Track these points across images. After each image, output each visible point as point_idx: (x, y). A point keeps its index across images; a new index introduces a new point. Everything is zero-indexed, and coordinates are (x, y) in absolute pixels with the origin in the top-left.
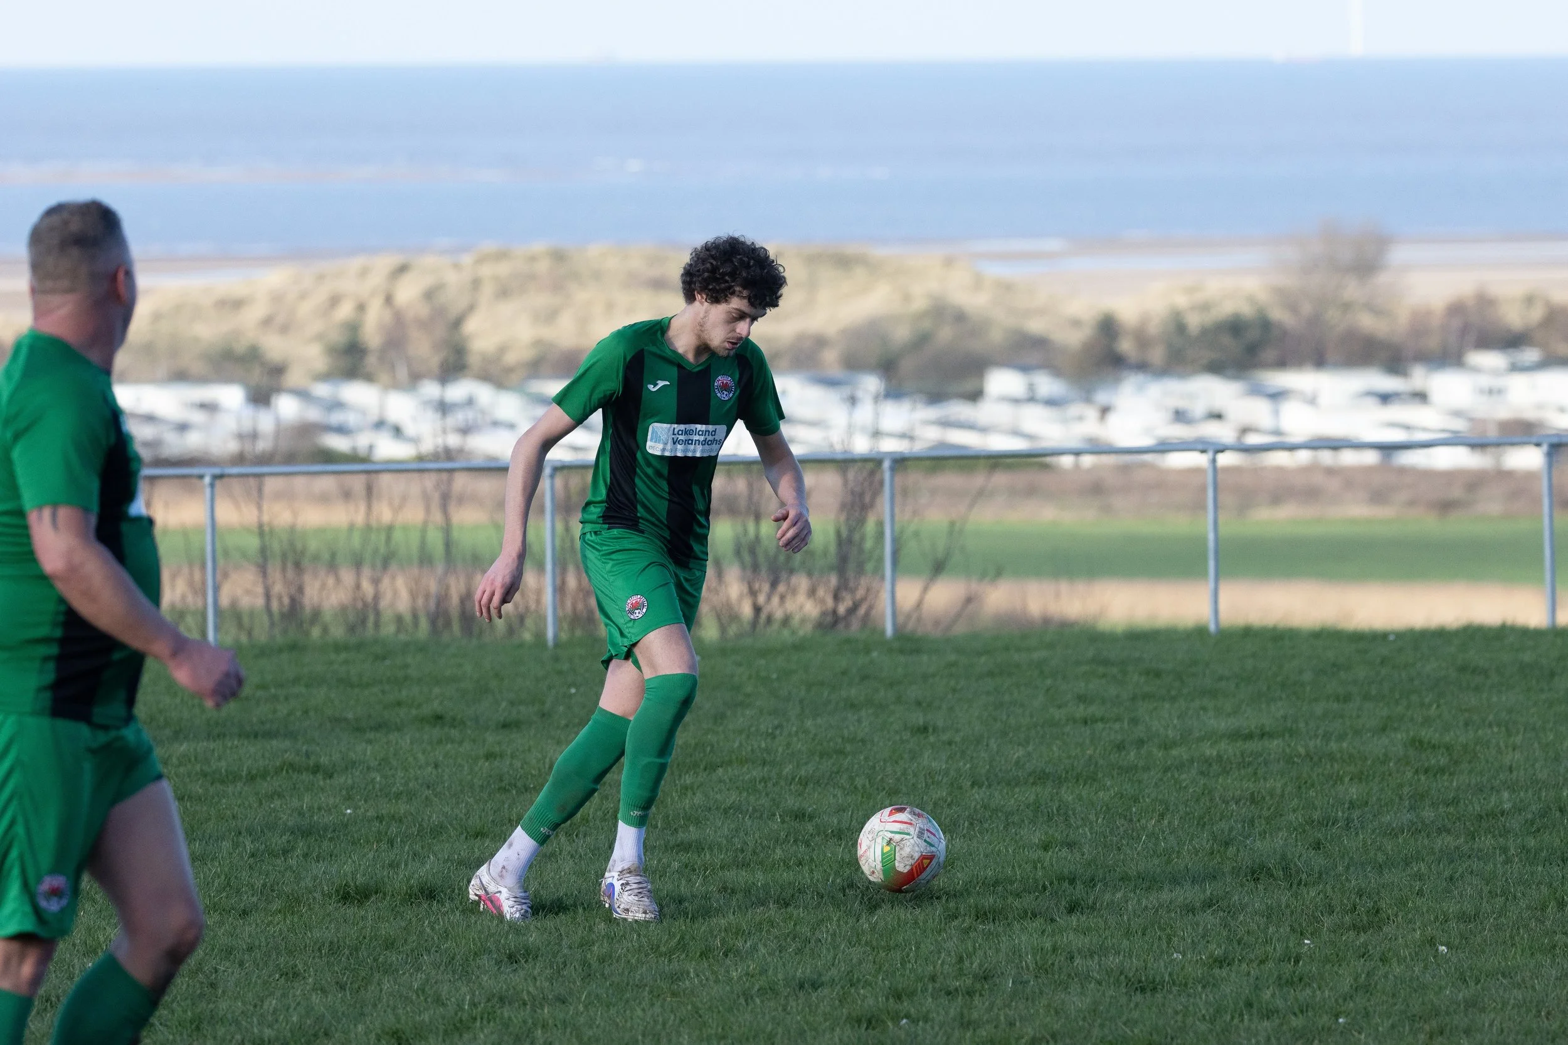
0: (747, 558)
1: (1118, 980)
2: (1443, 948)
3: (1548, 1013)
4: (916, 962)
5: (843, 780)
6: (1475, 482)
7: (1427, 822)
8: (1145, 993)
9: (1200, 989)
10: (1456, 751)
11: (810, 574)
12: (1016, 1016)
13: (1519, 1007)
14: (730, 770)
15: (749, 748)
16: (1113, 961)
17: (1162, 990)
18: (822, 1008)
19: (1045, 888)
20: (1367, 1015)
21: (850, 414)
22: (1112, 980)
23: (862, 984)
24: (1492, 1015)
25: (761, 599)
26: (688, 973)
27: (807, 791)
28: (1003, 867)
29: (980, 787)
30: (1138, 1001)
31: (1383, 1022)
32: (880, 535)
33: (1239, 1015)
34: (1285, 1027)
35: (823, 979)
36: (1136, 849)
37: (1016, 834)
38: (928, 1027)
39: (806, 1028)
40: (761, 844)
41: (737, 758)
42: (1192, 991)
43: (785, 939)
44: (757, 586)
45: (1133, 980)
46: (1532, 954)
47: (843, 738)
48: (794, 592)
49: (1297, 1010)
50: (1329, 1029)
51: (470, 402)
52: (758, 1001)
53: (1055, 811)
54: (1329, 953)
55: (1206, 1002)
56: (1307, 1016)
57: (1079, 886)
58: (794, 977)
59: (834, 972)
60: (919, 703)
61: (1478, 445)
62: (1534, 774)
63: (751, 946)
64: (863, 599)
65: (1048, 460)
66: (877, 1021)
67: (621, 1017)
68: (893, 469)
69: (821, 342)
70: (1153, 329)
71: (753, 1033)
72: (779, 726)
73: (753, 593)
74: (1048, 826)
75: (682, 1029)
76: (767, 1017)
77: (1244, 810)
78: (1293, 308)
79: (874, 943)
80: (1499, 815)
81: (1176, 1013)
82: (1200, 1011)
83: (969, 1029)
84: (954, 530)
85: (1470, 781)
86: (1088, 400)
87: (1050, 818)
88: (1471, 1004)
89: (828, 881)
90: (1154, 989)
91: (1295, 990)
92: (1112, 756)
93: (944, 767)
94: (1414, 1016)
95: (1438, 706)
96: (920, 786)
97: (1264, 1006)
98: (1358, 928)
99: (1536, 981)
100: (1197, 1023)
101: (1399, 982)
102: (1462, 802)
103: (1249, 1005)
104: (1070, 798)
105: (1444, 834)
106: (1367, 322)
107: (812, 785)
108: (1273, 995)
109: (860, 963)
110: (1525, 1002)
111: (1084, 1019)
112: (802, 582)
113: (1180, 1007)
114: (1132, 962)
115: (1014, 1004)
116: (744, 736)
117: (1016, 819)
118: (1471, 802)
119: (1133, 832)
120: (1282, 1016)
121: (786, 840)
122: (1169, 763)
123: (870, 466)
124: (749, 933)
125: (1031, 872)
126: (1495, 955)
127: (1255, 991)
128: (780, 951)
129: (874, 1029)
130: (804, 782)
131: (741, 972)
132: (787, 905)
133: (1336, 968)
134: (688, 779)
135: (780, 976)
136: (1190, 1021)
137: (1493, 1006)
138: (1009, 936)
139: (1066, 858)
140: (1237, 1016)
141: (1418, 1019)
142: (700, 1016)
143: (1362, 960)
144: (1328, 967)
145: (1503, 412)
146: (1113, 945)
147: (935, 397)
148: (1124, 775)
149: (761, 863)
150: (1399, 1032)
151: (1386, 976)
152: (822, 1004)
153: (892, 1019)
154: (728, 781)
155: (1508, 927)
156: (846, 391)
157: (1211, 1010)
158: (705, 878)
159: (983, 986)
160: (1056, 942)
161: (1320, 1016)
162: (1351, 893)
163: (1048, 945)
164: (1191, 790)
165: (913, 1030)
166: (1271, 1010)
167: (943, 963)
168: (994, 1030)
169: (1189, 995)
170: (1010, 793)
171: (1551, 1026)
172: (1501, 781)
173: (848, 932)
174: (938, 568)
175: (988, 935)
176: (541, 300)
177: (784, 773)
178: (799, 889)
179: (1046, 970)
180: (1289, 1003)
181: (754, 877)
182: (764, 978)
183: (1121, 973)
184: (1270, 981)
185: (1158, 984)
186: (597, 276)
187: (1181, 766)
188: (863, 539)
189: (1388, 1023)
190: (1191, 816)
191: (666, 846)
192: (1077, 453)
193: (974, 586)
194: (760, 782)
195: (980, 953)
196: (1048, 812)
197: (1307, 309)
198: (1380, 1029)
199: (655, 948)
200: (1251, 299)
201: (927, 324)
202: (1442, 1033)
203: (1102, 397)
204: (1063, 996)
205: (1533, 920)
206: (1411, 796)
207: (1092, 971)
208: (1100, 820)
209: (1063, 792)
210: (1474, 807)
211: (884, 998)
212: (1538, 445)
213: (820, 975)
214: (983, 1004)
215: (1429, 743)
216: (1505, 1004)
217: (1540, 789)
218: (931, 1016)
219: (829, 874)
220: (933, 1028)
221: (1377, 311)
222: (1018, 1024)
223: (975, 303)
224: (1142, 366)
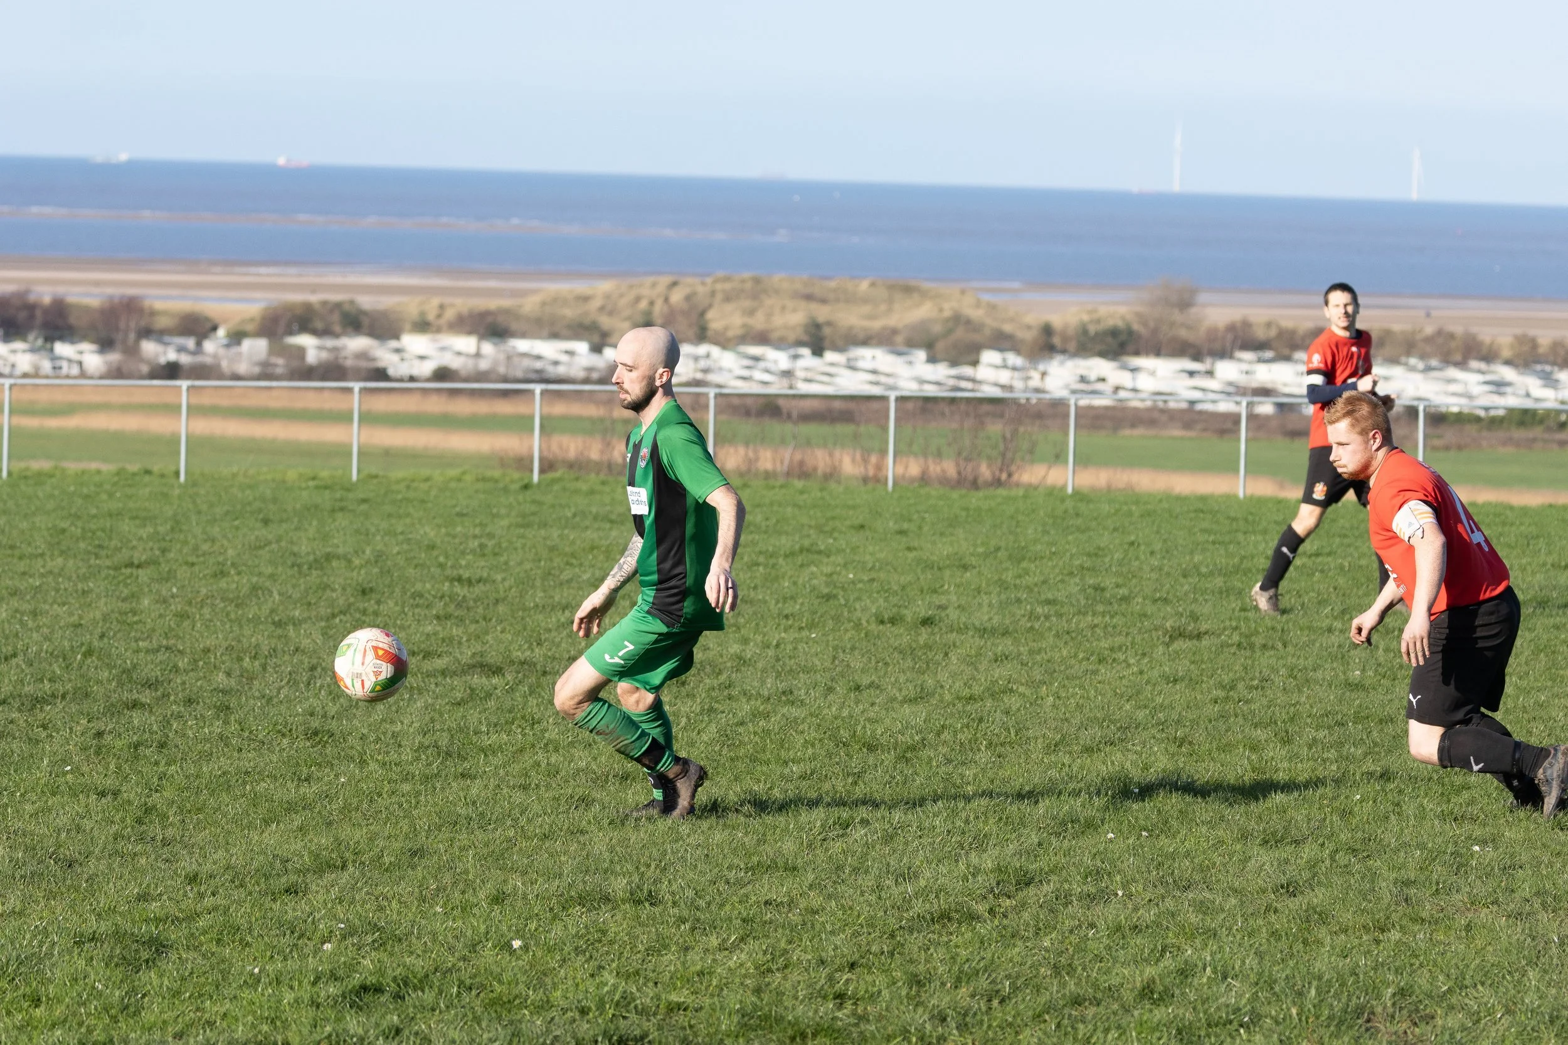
51: (708, 356)
69: (894, 332)
70: (1070, 332)
78: (1145, 324)
86: (1035, 368)
106: (1183, 333)
147: (954, 363)
156: (906, 358)
176: (747, 303)
186: (777, 292)
197: (1152, 324)
200: (1123, 318)
201: (950, 325)
203: (1041, 367)
223: (976, 314)
224: (1064, 351)
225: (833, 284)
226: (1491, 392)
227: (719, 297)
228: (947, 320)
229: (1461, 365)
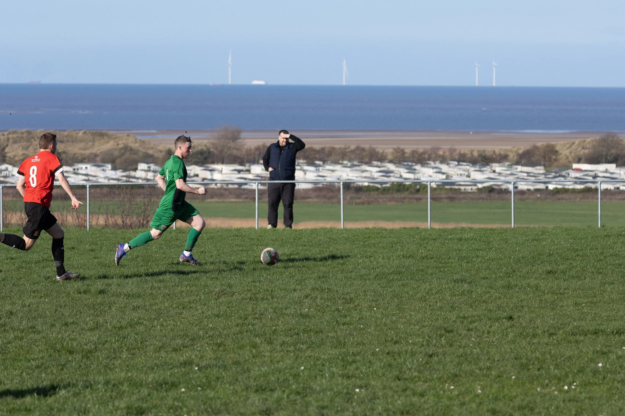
21: (104, 174)
51: (7, 169)
69: (96, 155)
78: (216, 149)
106: (235, 152)
147: (125, 170)
156: (102, 168)
197: (219, 148)
200: (206, 146)
201: (123, 151)
221: (238, 150)
223: (135, 146)
225: (66, 133)
226: (383, 176)
227: (11, 141)
228: (121, 149)
229: (369, 163)
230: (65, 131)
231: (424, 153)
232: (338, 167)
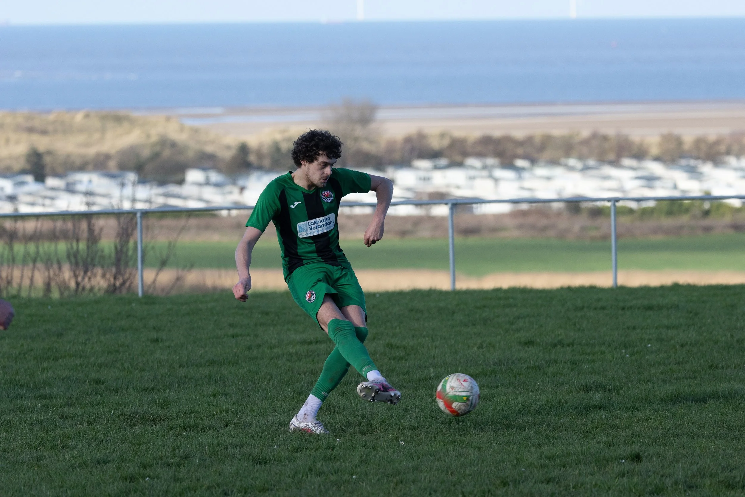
0: (73, 259)
1: (248, 458)
2: (402, 443)
3: (452, 473)
4: (153, 451)
5: (119, 365)
6: (417, 221)
7: (394, 382)
8: (261, 465)
9: (287, 462)
10: (408, 349)
11: (103, 267)
12: (201, 476)
13: (438, 471)
14: (65, 360)
15: (74, 350)
16: (246, 449)
17: (269, 463)
18: (109, 472)
19: (214, 415)
20: (366, 474)
21: (121, 191)
22: (246, 458)
23: (127, 461)
24: (425, 474)
25: (80, 279)
26: (45, 456)
27: (101, 370)
28: (194, 406)
29: (184, 367)
30: (258, 468)
31: (374, 477)
32: (135, 249)
33: (306, 475)
34: (327, 480)
35: (109, 459)
36: (257, 396)
37: (200, 390)
38: (159, 481)
39: (101, 482)
40: (80, 395)
41: (68, 355)
42: (284, 463)
43: (91, 440)
44: (77, 273)
45: (255, 458)
46: (444, 445)
47: (118, 345)
48: (95, 275)
49: (333, 472)
50: (349, 481)
52: (78, 469)
53: (219, 378)
54: (348, 445)
55: (290, 469)
56: (338, 474)
57: (230, 414)
58: (95, 458)
59: (114, 455)
60: (154, 328)
61: (418, 204)
62: (445, 360)
63: (75, 443)
64: (128, 279)
65: (216, 212)
66: (135, 479)
67: (13, 478)
68: (141, 217)
69: (107, 157)
70: (265, 150)
71: (76, 484)
72: (88, 339)
73: (76, 276)
74: (216, 386)
75: (42, 483)
76: (83, 477)
77: (308, 378)
79: (133, 442)
80: (429, 379)
81: (276, 474)
82: (288, 473)
83: (178, 482)
84: (171, 246)
85: (415, 364)
86: (234, 183)
87: (216, 382)
88: (416, 468)
89: (111, 412)
90: (266, 463)
91: (332, 463)
92: (245, 353)
93: (166, 358)
94: (388, 474)
95: (400, 328)
96: (155, 367)
97: (318, 470)
98: (363, 433)
99: (446, 458)
100: (286, 478)
101: (381, 459)
102: (411, 373)
103: (311, 470)
104: (226, 372)
105: (403, 389)
106: (366, 146)
107: (104, 367)
108: (322, 465)
109: (126, 451)
110: (441, 468)
111: (233, 477)
112: (99, 271)
113: (278, 471)
114: (255, 450)
115: (199, 470)
116: (71, 344)
117: (200, 382)
118: (415, 373)
119: (255, 388)
120: (326, 475)
121: (91, 393)
122: (273, 355)
123: (131, 215)
124: (74, 437)
125: (207, 407)
126: (427, 445)
127: (313, 463)
128: (89, 446)
129: (133, 482)
130: (100, 366)
131: (70, 456)
132: (92, 424)
133: (351, 452)
134: (45, 365)
135: (89, 458)
136: (282, 478)
137: (426, 470)
138: (197, 438)
139: (224, 401)
140: (305, 475)
141: (390, 476)
142: (51, 477)
143: (364, 448)
144: (348, 451)
145: (430, 188)
146: (246, 442)
147: (162, 183)
148: (251, 362)
149: (80, 404)
150: (382, 482)
151: (375, 456)
152: (108, 471)
153: (142, 477)
154: (64, 365)
155: (433, 432)
156: (119, 180)
157: (293, 472)
158: (53, 411)
159: (185, 462)
160: (219, 441)
161: (344, 475)
162: (358, 416)
163: (215, 442)
164: (283, 368)
165: (152, 482)
166: (321, 472)
167: (165, 452)
168: (190, 483)
169: (282, 466)
170: (197, 370)
171: (453, 479)
172: (429, 363)
173: (121, 436)
174: (163, 264)
175: (187, 437)
177: (91, 361)
178: (98, 416)
179: (215, 454)
180: (329, 469)
181: (76, 411)
182: (81, 458)
183: (250, 455)
184: (321, 459)
185: (267, 460)
186: (2, 126)
187: (278, 357)
188: (128, 250)
189: (376, 478)
190: (283, 381)
191: (34, 396)
192: (229, 209)
193: (180, 273)
194: (79, 366)
195: (183, 446)
196: (215, 379)
198: (373, 481)
199: (30, 445)
201: (158, 149)
202: (401, 482)
203: (241, 182)
204: (223, 466)
205: (445, 429)
206: (387, 370)
207: (236, 454)
208: (240, 383)
209: (222, 370)
210: (416, 376)
211: (138, 468)
212: (446, 204)
213: (108, 457)
214: (185, 470)
215: (396, 345)
216: (431, 469)
217: (448, 367)
218: (160, 476)
219: (112, 409)
220: (161, 482)
221: (371, 142)
222: (201, 480)
223: (181, 137)
224: (260, 168)
225: (52, 117)
226: (643, 186)
228: (155, 145)
229: (615, 163)
230: (49, 112)
231: (718, 142)
232: (558, 171)
